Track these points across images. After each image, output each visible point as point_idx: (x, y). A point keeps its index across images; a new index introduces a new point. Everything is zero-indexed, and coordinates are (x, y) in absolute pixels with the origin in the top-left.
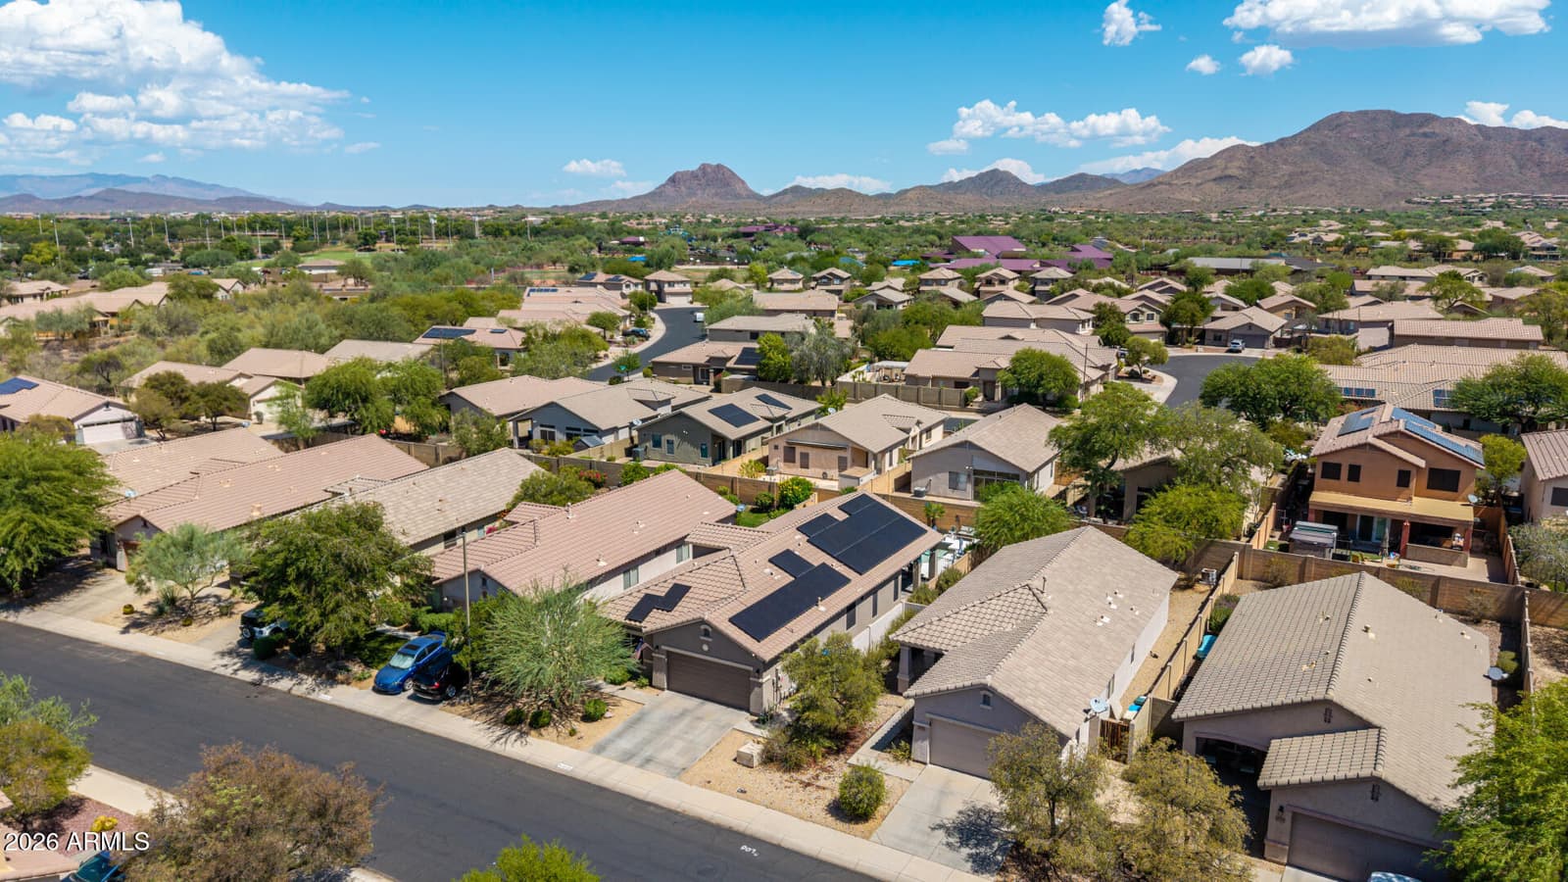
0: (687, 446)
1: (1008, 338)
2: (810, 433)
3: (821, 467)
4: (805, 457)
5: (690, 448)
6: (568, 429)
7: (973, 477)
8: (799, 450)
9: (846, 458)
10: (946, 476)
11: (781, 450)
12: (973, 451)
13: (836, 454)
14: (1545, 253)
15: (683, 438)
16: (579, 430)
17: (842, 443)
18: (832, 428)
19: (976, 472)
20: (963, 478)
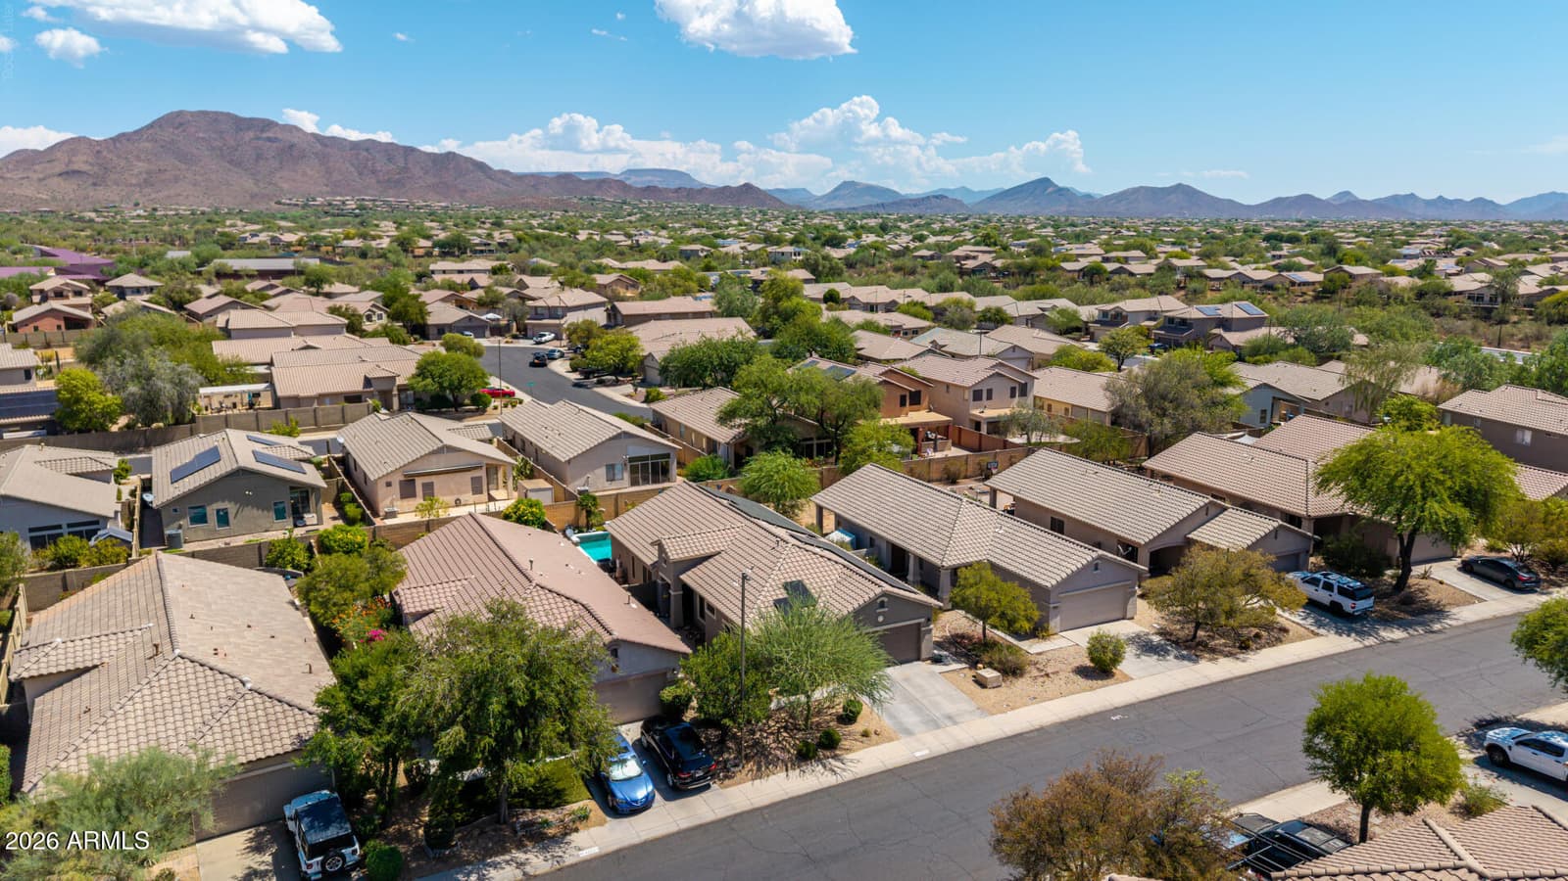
0: (250, 512)
1: (308, 347)
2: (434, 459)
3: (452, 494)
4: (429, 489)
5: (256, 512)
6: (31, 530)
7: (629, 465)
8: (419, 482)
9: (480, 478)
10: (602, 471)
11: (396, 487)
12: (631, 440)
13: (468, 476)
14: (483, 248)
15: (244, 502)
16: (59, 527)
17: (473, 461)
18: (462, 447)
19: (631, 460)
20: (618, 468)
